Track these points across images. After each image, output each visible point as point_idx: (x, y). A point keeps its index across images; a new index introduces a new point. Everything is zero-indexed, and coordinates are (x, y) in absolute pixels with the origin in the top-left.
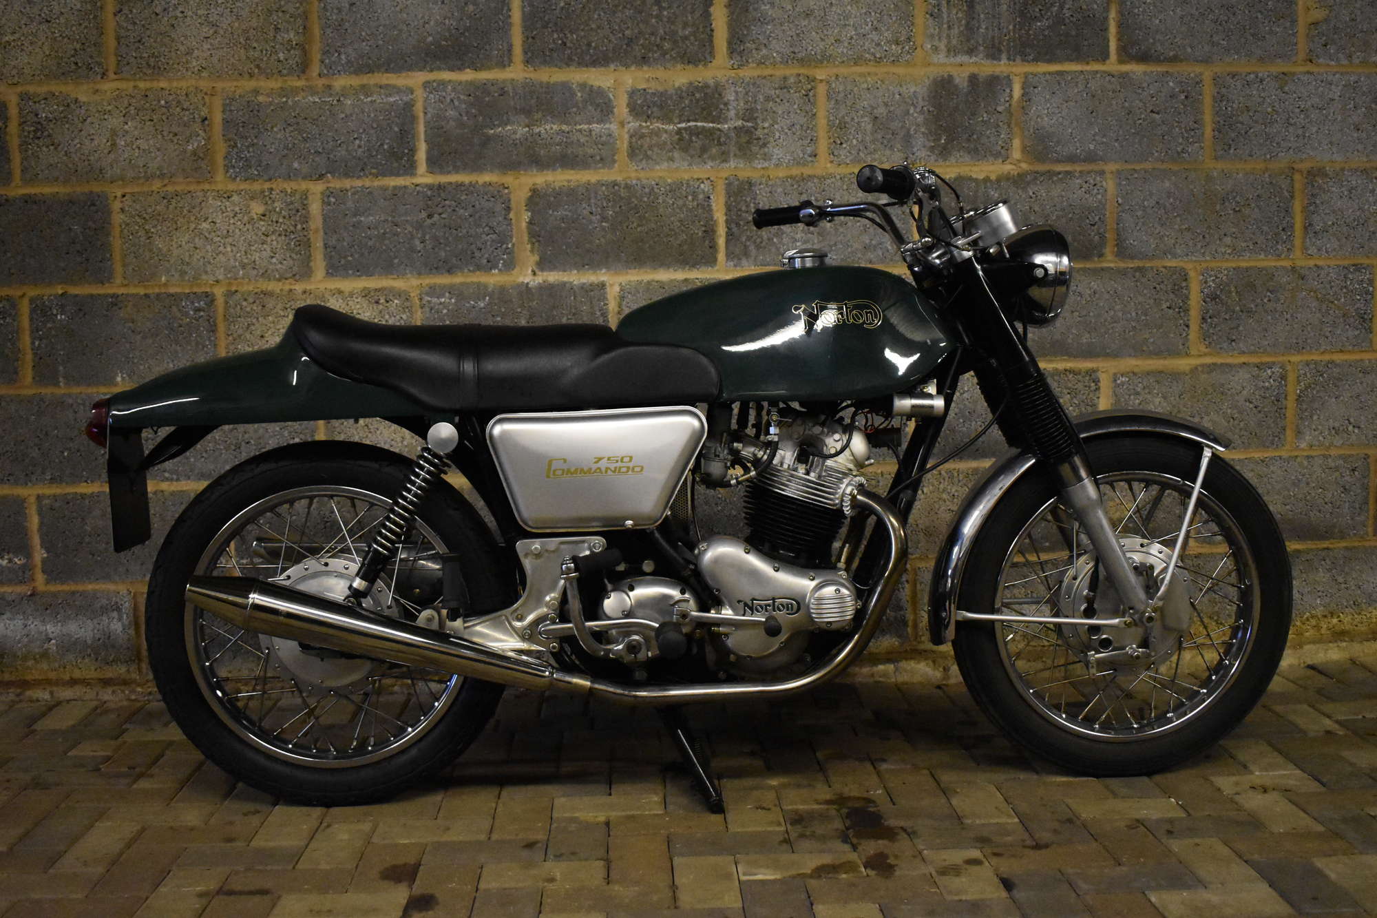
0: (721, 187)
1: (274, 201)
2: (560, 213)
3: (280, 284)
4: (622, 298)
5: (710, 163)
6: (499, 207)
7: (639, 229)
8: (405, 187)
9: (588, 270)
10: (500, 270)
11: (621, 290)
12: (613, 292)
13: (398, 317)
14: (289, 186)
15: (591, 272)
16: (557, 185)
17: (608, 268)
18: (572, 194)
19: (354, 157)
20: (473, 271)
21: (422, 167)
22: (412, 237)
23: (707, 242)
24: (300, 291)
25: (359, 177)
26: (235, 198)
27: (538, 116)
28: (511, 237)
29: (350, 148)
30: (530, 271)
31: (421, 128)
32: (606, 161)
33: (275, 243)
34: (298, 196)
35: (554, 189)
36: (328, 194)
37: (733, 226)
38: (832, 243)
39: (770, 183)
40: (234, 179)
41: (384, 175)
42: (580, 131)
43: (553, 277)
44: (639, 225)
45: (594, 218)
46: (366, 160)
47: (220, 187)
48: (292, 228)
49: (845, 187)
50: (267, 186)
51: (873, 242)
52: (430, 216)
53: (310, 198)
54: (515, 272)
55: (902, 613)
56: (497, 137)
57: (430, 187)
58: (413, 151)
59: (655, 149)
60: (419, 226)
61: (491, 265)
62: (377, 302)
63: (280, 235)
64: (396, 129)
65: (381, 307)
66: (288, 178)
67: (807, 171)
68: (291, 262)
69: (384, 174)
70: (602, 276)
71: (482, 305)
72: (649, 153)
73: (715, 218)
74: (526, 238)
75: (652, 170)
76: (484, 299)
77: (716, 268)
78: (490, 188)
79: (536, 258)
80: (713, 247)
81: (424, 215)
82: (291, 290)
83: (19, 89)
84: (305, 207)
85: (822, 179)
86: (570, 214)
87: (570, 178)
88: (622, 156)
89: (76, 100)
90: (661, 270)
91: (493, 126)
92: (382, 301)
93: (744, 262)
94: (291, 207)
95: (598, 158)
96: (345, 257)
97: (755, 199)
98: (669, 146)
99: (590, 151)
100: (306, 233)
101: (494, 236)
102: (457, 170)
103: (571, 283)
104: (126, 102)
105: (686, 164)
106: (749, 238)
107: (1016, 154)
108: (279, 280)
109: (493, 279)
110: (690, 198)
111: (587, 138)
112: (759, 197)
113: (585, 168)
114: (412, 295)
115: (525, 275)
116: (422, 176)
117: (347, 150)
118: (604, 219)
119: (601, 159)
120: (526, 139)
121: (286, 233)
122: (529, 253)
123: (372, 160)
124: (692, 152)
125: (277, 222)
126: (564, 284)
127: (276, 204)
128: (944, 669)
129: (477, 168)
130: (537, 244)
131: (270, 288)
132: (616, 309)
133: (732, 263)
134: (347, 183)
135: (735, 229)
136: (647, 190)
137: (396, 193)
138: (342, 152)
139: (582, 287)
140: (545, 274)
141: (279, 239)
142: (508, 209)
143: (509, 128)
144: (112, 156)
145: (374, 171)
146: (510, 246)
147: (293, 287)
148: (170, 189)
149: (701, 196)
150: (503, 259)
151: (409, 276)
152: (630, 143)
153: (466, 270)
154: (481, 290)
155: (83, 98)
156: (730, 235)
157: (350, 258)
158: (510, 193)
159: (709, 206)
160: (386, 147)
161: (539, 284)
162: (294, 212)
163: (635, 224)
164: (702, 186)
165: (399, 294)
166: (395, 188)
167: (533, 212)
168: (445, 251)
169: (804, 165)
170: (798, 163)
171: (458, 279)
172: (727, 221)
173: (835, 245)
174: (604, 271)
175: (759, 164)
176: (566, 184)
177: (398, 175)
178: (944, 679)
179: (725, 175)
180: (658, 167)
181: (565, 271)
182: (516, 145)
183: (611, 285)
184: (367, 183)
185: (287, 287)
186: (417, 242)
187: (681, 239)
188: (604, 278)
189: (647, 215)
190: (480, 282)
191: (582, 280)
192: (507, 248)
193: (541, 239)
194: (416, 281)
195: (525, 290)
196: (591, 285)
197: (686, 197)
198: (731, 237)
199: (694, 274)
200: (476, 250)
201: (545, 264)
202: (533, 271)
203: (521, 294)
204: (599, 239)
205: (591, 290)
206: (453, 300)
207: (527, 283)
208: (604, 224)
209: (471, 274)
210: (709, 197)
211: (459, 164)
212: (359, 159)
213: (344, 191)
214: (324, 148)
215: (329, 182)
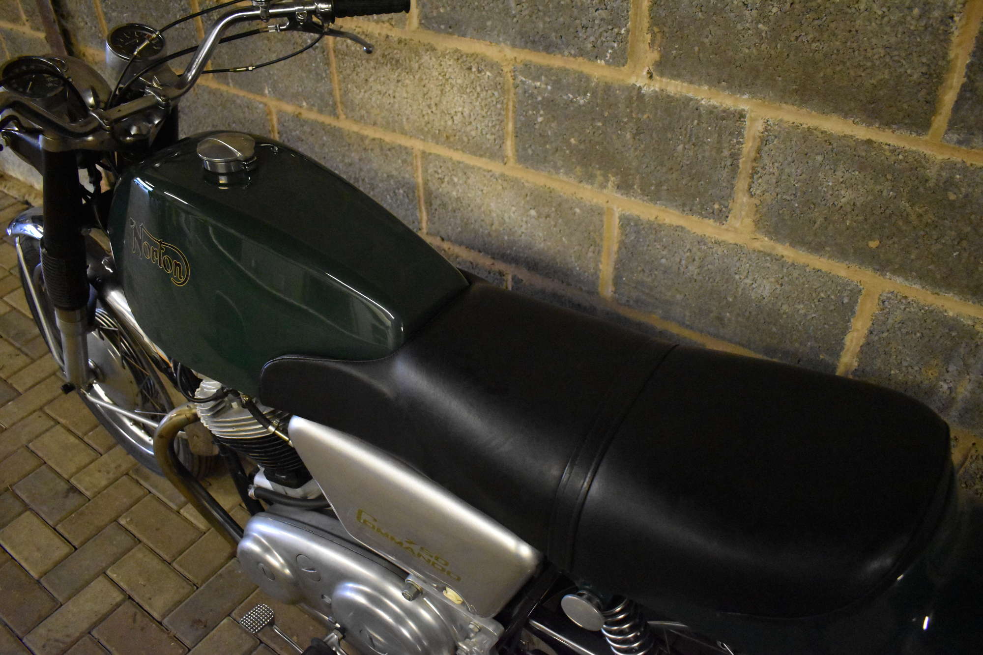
3: (379, 26)
4: (765, 141)
7: (814, 45)
9: (724, 89)
10: (607, 62)
11: (766, 130)
12: (754, 128)
15: (727, 93)
17: (754, 95)
20: (575, 56)
23: (923, 92)
24: (396, 39)
28: (627, 19)
30: (645, 73)
43: (675, 87)
44: (816, 40)
45: (746, 12)
54: (625, 69)
61: (597, 52)
62: (470, 69)
65: (472, 76)
70: (743, 103)
71: (582, 102)
73: (952, 55)
74: (646, 23)
76: (585, 94)
77: (925, 137)
79: (654, 56)
80: (932, 104)
82: (387, 37)
90: (834, 117)
92: (474, 69)
93: (978, 141)
96: (437, 8)
101: (603, 14)
103: (697, 101)
109: (598, 71)
110: (916, 11)
114: (505, 69)
115: (638, 76)
118: (763, 17)
122: (647, 47)
126: (688, 100)
130: (659, 36)
131: (370, 30)
132: (753, 154)
133: (955, 137)
139: (711, 111)
140: (664, 80)
146: (623, 31)
147: (389, 33)
149: (936, 14)
150: (613, 48)
151: (502, 45)
153: (566, 53)
154: (582, 83)
156: (968, 89)
159: (947, 33)
161: (655, 92)
163: (811, 36)
165: (493, 66)
168: (545, 23)
171: (556, 61)
172: (970, 66)
174: (746, 97)
181: (691, 82)
183: (753, 120)
185: (385, 32)
187: (880, 77)
188: (742, 106)
189: (833, 25)
190: (582, 72)
191: (713, 102)
192: (618, 34)
193: (666, 29)
194: (509, 53)
195: (636, 96)
196: (724, 111)
197: (910, 8)
198: (968, 95)
199: (887, 138)
200: (579, 29)
201: (664, 66)
202: (649, 72)
203: (630, 100)
204: (749, 48)
205: (723, 119)
206: (549, 87)
207: (640, 88)
208: (760, 26)
209: (572, 59)
210: (952, 18)
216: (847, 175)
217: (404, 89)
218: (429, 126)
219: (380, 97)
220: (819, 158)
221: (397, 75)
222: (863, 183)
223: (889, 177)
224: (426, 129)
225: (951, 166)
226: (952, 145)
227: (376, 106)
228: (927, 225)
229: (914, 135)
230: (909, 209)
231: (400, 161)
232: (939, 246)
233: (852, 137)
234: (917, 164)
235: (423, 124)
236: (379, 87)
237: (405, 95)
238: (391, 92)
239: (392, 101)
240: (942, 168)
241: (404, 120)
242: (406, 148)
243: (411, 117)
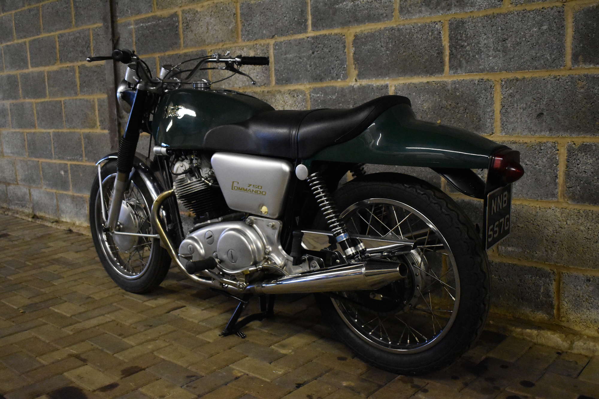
0: (447, 26)
1: (257, 50)
2: (368, 47)
5: (441, 12)
6: (341, 46)
7: (404, 54)
8: (304, 39)
9: (380, 78)
10: (341, 79)
11: (396, 89)
12: (392, 90)
13: (301, 104)
14: (263, 42)
15: (381, 79)
16: (366, 32)
17: (390, 77)
18: (372, 36)
20: (330, 80)
21: (310, 28)
22: (307, 64)
23: (439, 59)
24: (266, 91)
25: (286, 36)
26: (245, 49)
28: (346, 62)
29: (283, 22)
30: (354, 80)
31: (309, 8)
32: (388, 16)
33: (258, 69)
34: (266, 47)
35: (365, 34)
36: (276, 45)
37: (453, 49)
38: (512, 56)
39: (474, 21)
40: (244, 41)
41: (295, 34)
43: (364, 82)
44: (404, 52)
45: (382, 49)
46: (289, 27)
47: (240, 44)
49: (520, 19)
50: (255, 42)
51: (538, 55)
52: (313, 53)
53: (270, 47)
54: (347, 80)
55: (550, 299)
56: (340, 9)
57: (313, 38)
58: (306, 20)
59: (412, 6)
60: (309, 58)
61: (338, 77)
62: (294, 97)
64: (300, 10)
65: (295, 99)
66: (262, 38)
67: (496, 11)
68: (264, 78)
69: (294, 33)
71: (334, 98)
72: (410, 9)
73: (443, 44)
74: (352, 61)
75: (410, 19)
76: (335, 94)
77: (444, 75)
78: (337, 36)
79: (356, 72)
80: (442, 62)
81: (311, 52)
82: (263, 91)
83: (182, 9)
84: (268, 51)
85: (505, 15)
86: (372, 47)
87: (372, 27)
88: (397, 13)
89: (197, 12)
90: (415, 77)
91: (338, 4)
92: (295, 96)
93: (459, 71)
94: (263, 52)
95: (385, 15)
96: (282, 75)
97: (465, 31)
98: (419, 4)
99: (381, 12)
101: (339, 62)
102: (323, 28)
103: (372, 85)
104: (211, 10)
105: (428, 13)
106: (461, 57)
108: (260, 86)
109: (339, 84)
110: (430, 34)
111: (379, 5)
112: (468, 30)
113: (378, 22)
114: (307, 93)
115: (352, 82)
116: (310, 33)
118: (387, 49)
119: (386, 16)
120: (352, 9)
122: (354, 70)
123: (291, 27)
124: (431, 6)
126: (369, 86)
128: (571, 341)
129: (331, 27)
130: (357, 65)
131: (257, 90)
133: (452, 72)
134: (282, 39)
135: (454, 51)
136: (408, 31)
137: (300, 42)
138: (280, 24)
139: (377, 87)
140: (361, 80)
142: (345, 47)
143: (345, 3)
144: (208, 34)
145: (292, 32)
146: (345, 66)
148: (225, 46)
149: (436, 33)
150: (343, 73)
151: (305, 83)
152: (400, 5)
153: (327, 80)
154: (334, 90)
155: (199, 10)
156: (451, 54)
157: (284, 75)
158: (345, 38)
159: (440, 37)
160: (296, 19)
161: (358, 86)
163: (402, 51)
164: (437, 26)
165: (302, 92)
166: (300, 39)
167: (355, 47)
168: (319, 70)
169: (495, 7)
170: (492, 6)
171: (324, 85)
172: (450, 46)
173: (513, 58)
174: (387, 78)
175: (468, 10)
176: (370, 31)
177: (301, 33)
178: (569, 349)
179: (448, 18)
180: (414, 17)
181: (370, 79)
182: (348, 12)
183: (391, 86)
184: (289, 38)
186: (308, 66)
187: (425, 58)
188: (387, 82)
189: (408, 45)
190: (333, 86)
191: (378, 84)
192: (344, 68)
193: (359, 62)
194: (308, 86)
195: (352, 89)
196: (381, 86)
197: (428, 33)
198: (452, 56)
199: (432, 79)
200: (331, 69)
201: (360, 76)
202: (356, 79)
203: (350, 91)
204: (385, 61)
205: (382, 89)
206: (323, 95)
207: (353, 86)
208: (387, 52)
209: (329, 82)
210: (440, 33)
211: (324, 25)
212: (286, 27)
213: (281, 43)
214: (274, 23)
215: (276, 39)
216: (424, 97)
220: (414, 94)
222: (430, 98)
223: (437, 93)
225: (454, 83)
226: (452, 75)
228: (453, 108)
229: (440, 75)
230: (446, 103)
232: (460, 115)
233: (422, 82)
234: (444, 85)
240: (452, 84)
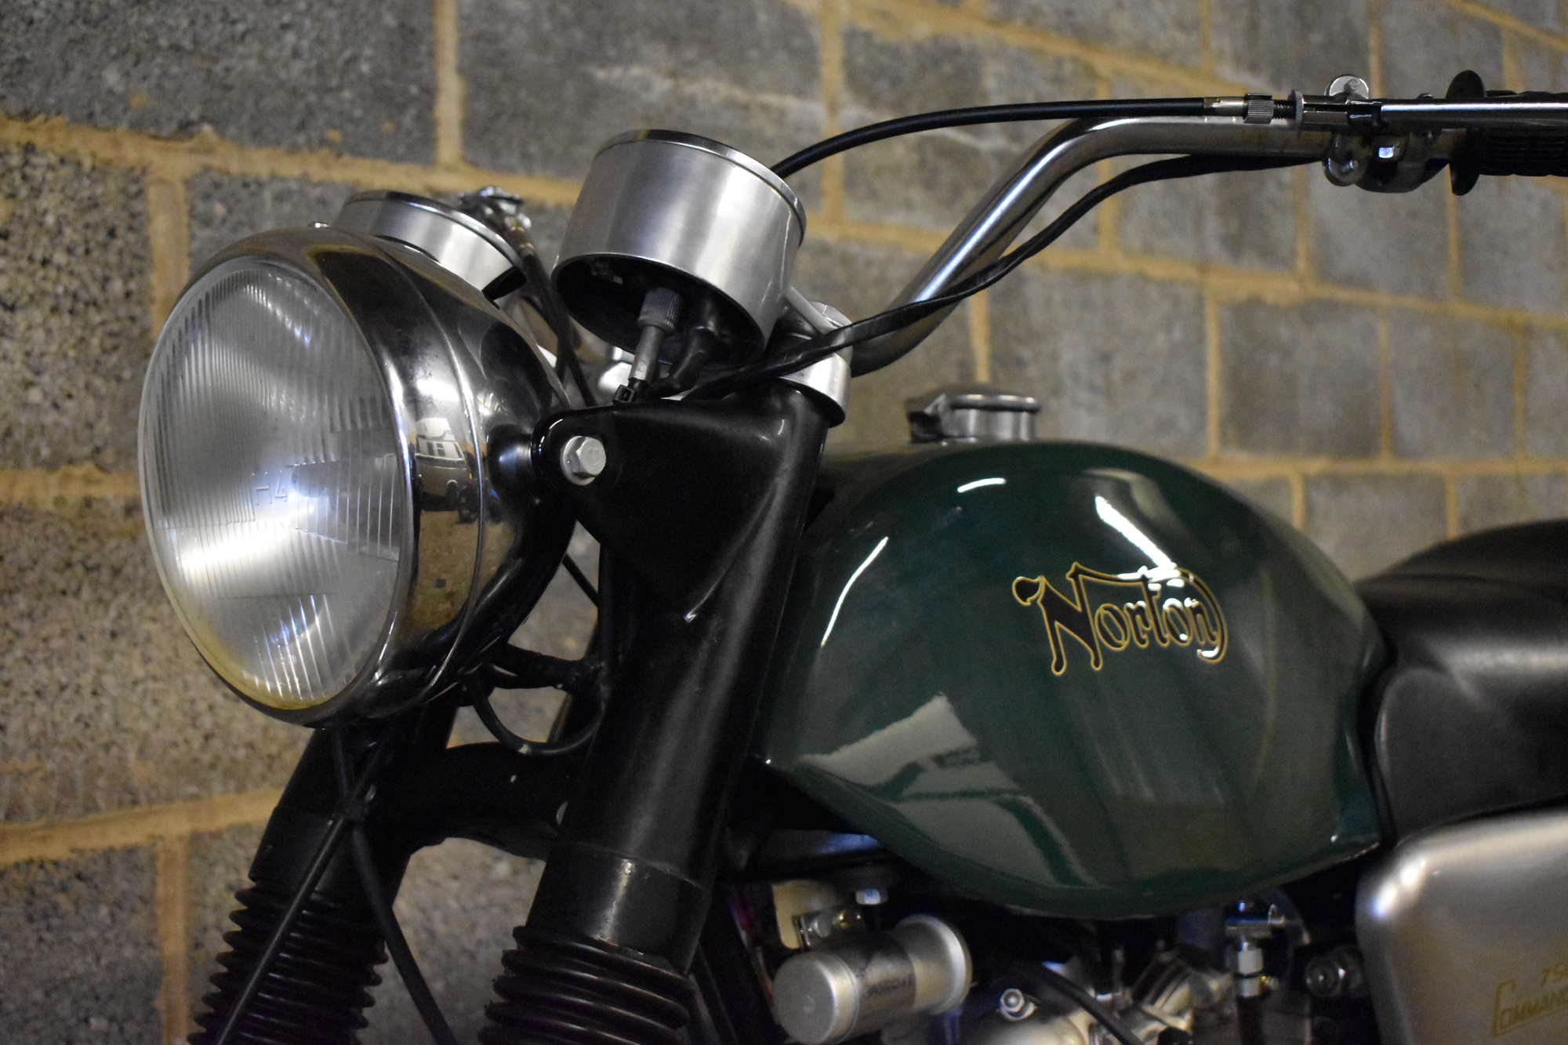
1: (36, 192)
3: (53, 479)
14: (90, 146)
19: (281, 84)
21: (449, 144)
24: (117, 505)
25: (294, 149)
27: (691, 53)
29: (271, 53)
33: (39, 335)
34: (112, 186)
36: (206, 188)
41: (357, 152)
42: (765, 108)
46: (312, 97)
48: (95, 290)
50: (16, 134)
53: (153, 193)
56: (613, 90)
58: (430, 92)
59: (886, 176)
63: (55, 310)
64: (390, 21)
66: (87, 117)
68: (90, 404)
69: (354, 149)
72: (876, 183)
75: (881, 224)
82: (88, 502)
84: (137, 221)
88: (832, 184)
91: (606, 62)
94: (93, 217)
98: (907, 175)
100: (137, 311)
107: (1302, 265)
108: (51, 466)
116: (449, 169)
117: (262, 58)
121: (77, 305)
123: (329, 100)
125: (45, 262)
127: (44, 203)
131: (20, 494)
134: (260, 163)
138: (246, 62)
141: (54, 322)
143: (636, 71)
145: (334, 135)
147: (95, 491)
160: (365, 68)
162: (102, 236)
177: (398, 159)
180: (890, 220)
184: (316, 172)
185: (75, 492)
211: (533, 149)
212: (294, 92)
213: (252, 185)
214: (195, 42)
215: (209, 151)
217: (137, 653)
218: (216, 743)
219: (41, 708)
221: (113, 613)
224: (206, 758)
227: (22, 744)
231: (104, 911)
235: (197, 743)
236: (43, 674)
237: (139, 671)
238: (86, 680)
239: (87, 706)
241: (132, 756)
242: (131, 851)
243: (156, 737)
